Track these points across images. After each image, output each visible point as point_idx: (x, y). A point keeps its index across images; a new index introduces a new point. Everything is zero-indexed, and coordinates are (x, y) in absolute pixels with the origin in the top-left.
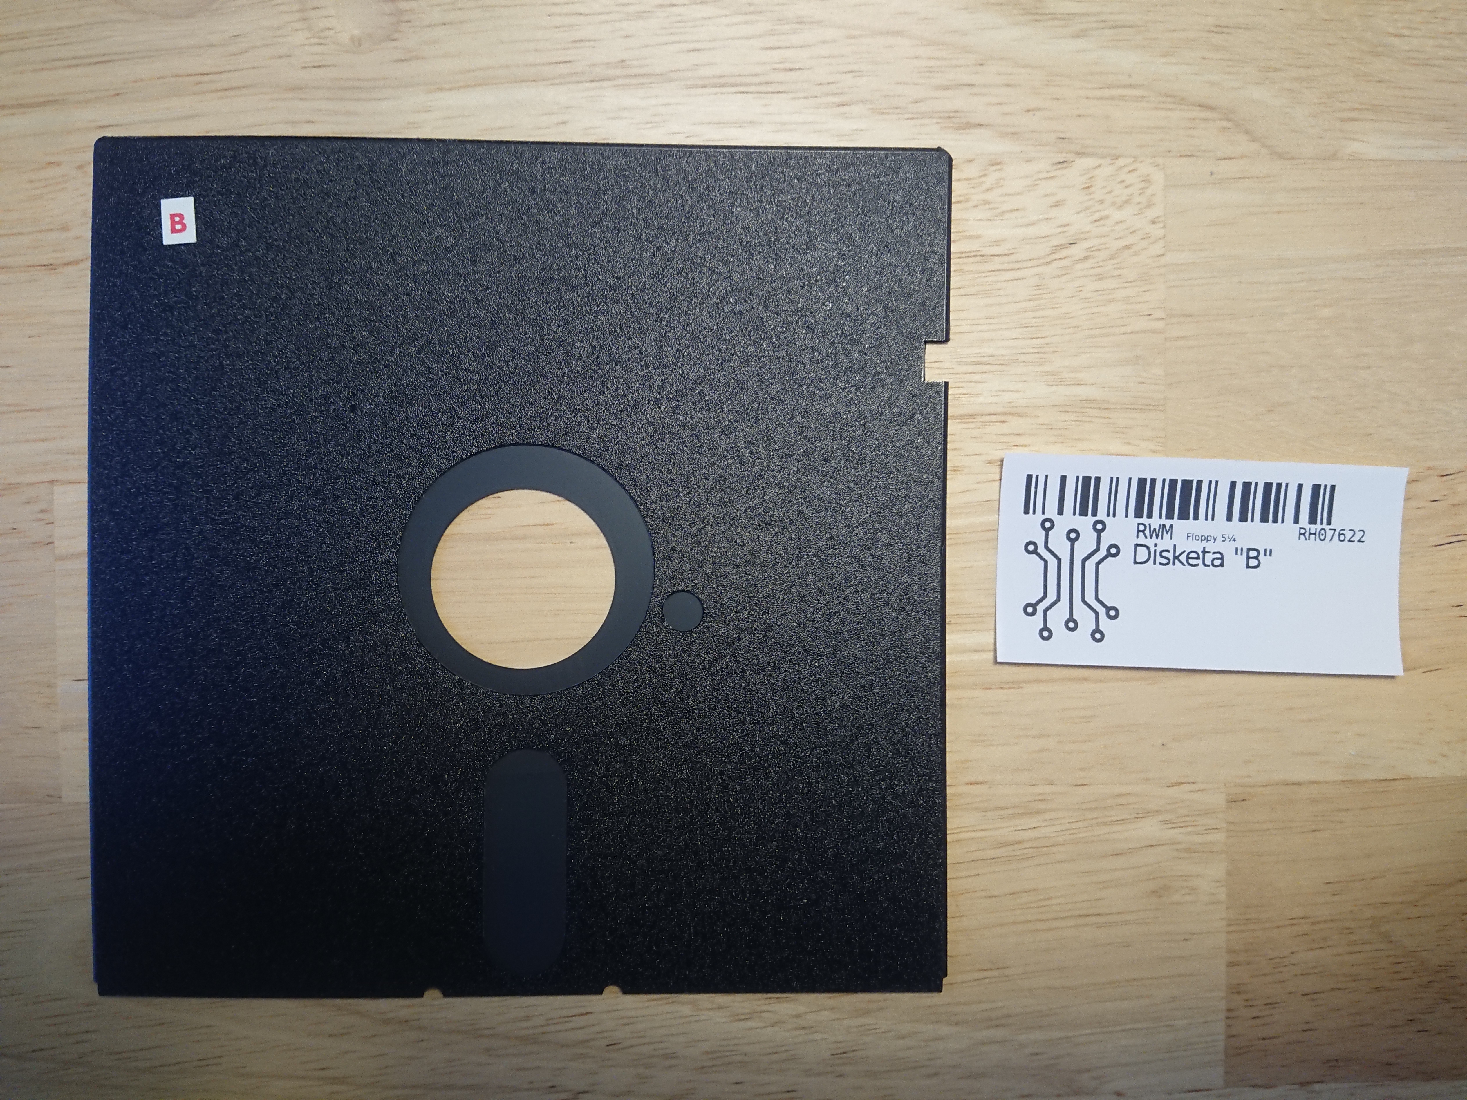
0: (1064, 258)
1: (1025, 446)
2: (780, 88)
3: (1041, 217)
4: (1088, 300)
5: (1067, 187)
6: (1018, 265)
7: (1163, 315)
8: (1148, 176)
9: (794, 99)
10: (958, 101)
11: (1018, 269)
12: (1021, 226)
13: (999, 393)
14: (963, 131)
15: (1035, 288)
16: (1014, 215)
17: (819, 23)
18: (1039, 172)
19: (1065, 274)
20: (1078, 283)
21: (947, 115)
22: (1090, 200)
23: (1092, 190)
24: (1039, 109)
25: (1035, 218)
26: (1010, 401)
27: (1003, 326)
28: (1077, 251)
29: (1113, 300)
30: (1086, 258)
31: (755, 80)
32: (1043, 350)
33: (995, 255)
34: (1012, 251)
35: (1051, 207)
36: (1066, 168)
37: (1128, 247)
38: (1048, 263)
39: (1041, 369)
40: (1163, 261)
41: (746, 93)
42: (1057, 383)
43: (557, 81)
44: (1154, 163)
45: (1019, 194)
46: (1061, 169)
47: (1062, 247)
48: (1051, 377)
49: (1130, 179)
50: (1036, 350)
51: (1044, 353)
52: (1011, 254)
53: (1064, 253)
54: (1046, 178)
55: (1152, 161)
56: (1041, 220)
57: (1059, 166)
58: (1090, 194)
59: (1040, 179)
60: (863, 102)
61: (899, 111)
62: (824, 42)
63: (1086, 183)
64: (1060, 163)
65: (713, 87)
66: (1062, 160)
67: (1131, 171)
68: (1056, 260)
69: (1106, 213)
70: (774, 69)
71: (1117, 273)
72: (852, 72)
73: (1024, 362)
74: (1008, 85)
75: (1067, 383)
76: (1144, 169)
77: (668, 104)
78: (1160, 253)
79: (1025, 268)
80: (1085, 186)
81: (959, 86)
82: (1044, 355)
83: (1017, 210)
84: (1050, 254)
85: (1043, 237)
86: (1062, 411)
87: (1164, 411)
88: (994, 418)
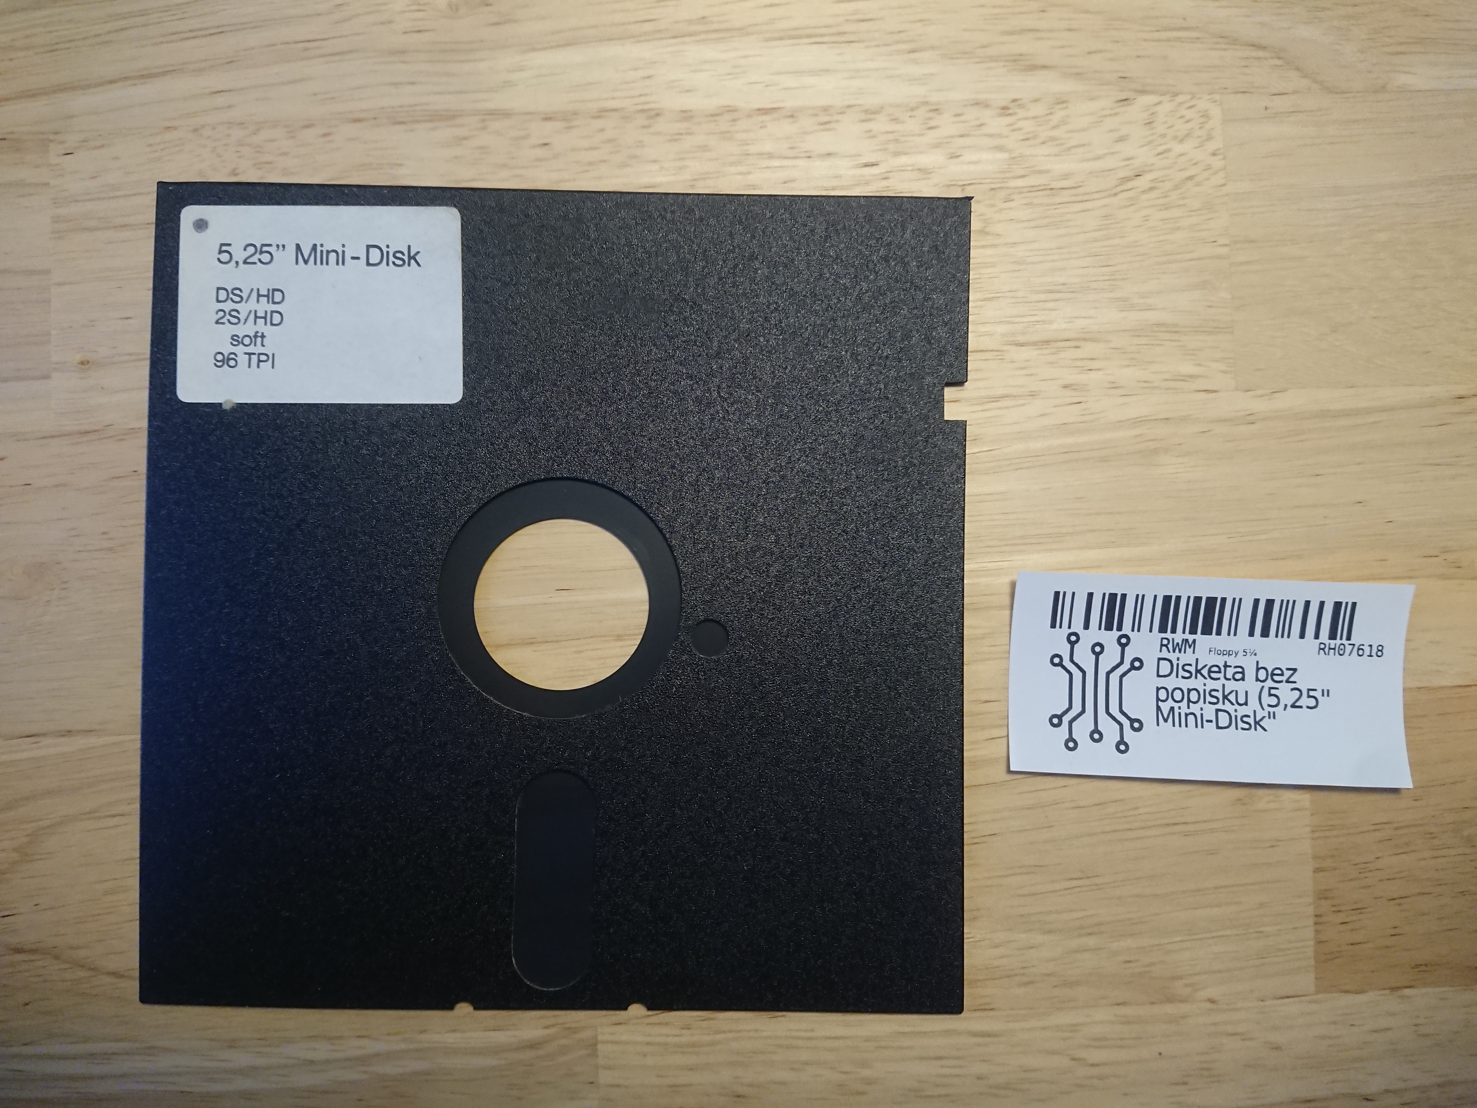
0: (1130, 190)
1: (1099, 370)
2: (852, 38)
3: (1106, 151)
4: (1154, 229)
5: (1130, 123)
6: (1086, 197)
7: (1227, 242)
8: (1207, 111)
9: (868, 47)
10: (1022, 45)
11: (1086, 201)
12: (1088, 160)
13: (1072, 320)
14: (1029, 73)
15: (1104, 218)
16: (1081, 150)
18: (1104, 109)
19: (1131, 205)
20: (1145, 213)
21: (1014, 58)
22: (1153, 134)
23: (1154, 125)
24: (1100, 51)
25: (1100, 152)
26: (1083, 327)
27: (1073, 256)
28: (1143, 182)
29: (1179, 228)
30: (1151, 189)
33: (1063, 189)
34: (1081, 184)
35: (1115, 141)
36: (1128, 105)
37: (1191, 178)
38: (1115, 194)
39: (1112, 295)
40: (1225, 190)
41: (821, 43)
42: (1128, 309)
44: (1212, 99)
45: (1084, 130)
46: (1124, 106)
47: (1127, 179)
48: (1122, 303)
49: (1190, 114)
50: (1107, 278)
51: (1114, 280)
52: (1080, 187)
53: (1130, 185)
54: (1110, 115)
55: (1209, 97)
56: (1105, 155)
57: (1122, 104)
58: (1153, 128)
59: (1105, 116)
60: (932, 48)
61: (966, 56)
63: (1148, 119)
64: (1122, 100)
65: (789, 41)
66: (1124, 98)
67: (1189, 108)
68: (1122, 191)
69: (1169, 146)
70: (846, 24)
71: (1181, 202)
72: (921, 21)
73: (1095, 289)
74: (1070, 30)
75: (1137, 308)
76: (1202, 105)
77: (746, 57)
78: (1222, 182)
79: (1094, 200)
80: (1148, 121)
81: (1022, 31)
82: (1114, 283)
83: (1084, 145)
84: (1117, 186)
85: (1110, 170)
86: (1134, 336)
87: (1232, 332)
88: (1068, 344)
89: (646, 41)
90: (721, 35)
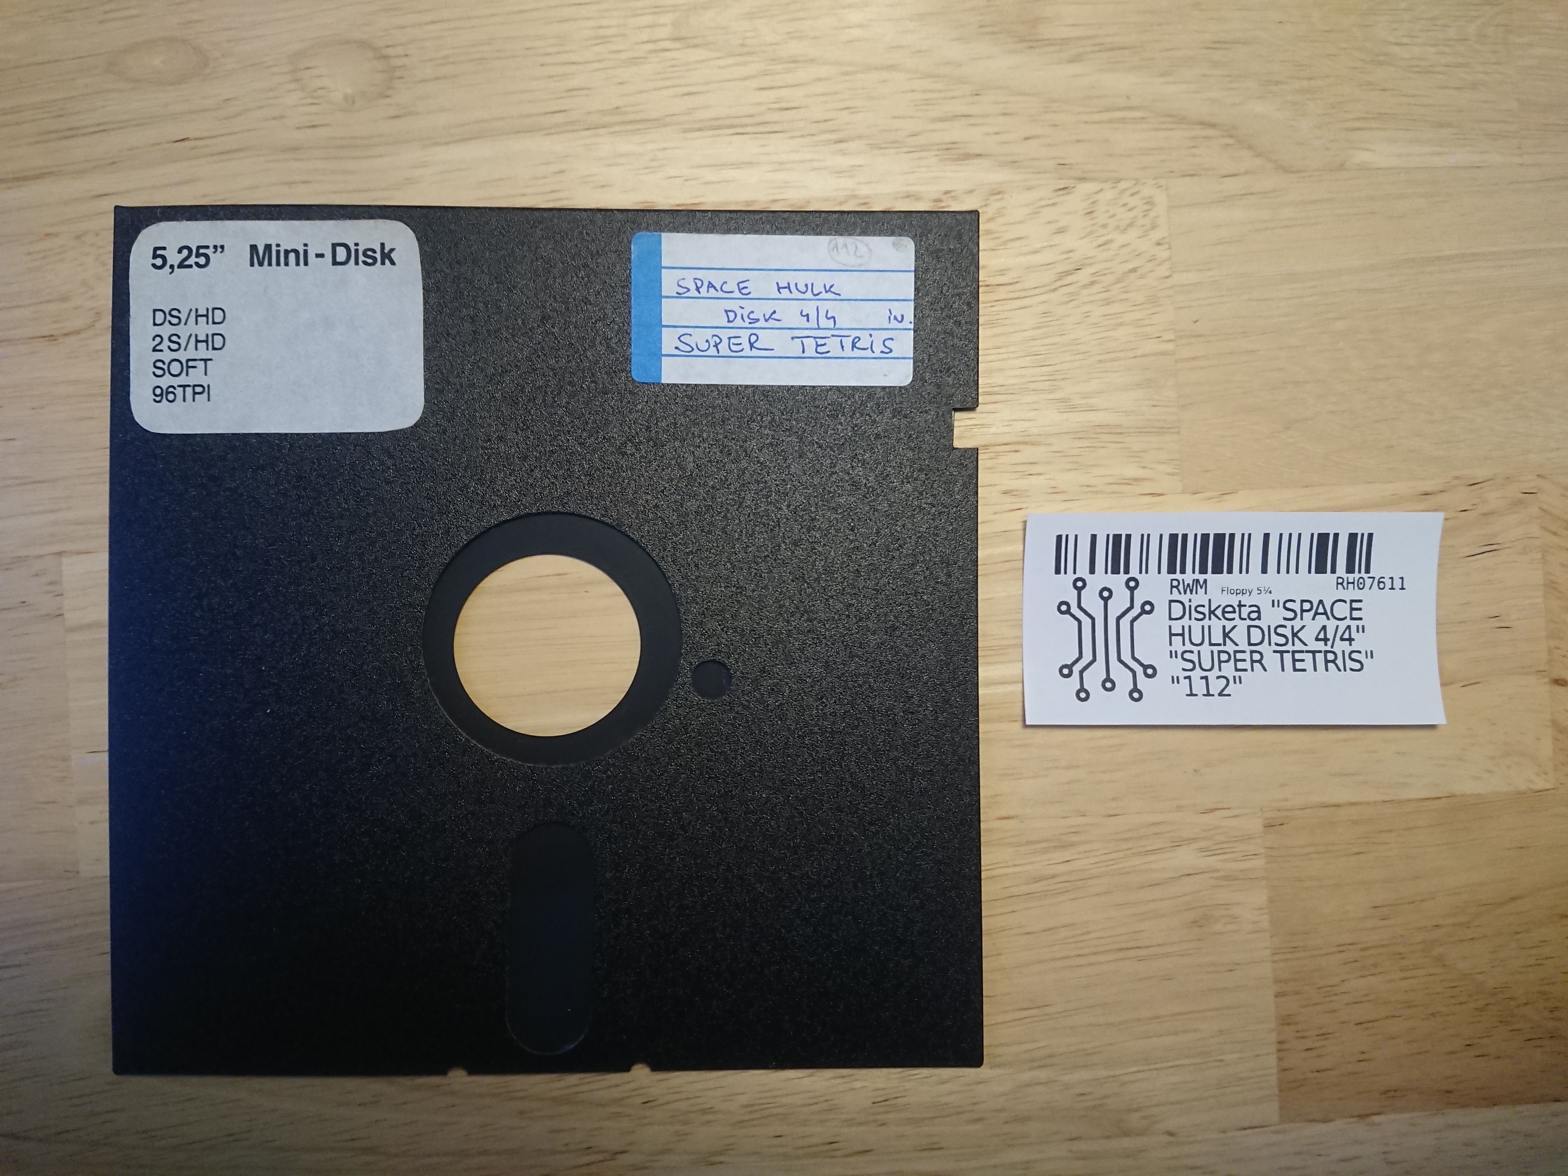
0: (1070, 284)
1: (1039, 474)
2: (777, 128)
3: (1045, 244)
4: (1096, 326)
5: (1069, 213)
6: (1023, 294)
7: (1172, 337)
8: (1150, 197)
9: (792, 137)
10: (955, 132)
11: (1023, 297)
12: (1025, 254)
13: (1011, 423)
14: (962, 162)
15: (1043, 315)
16: (1018, 244)
17: (812, 61)
18: (1041, 200)
19: (1072, 301)
20: (1086, 308)
21: (945, 147)
22: (1094, 225)
23: (1094, 215)
24: (1038, 137)
25: (1039, 245)
26: (1023, 430)
27: (1011, 355)
28: (1083, 276)
29: (1121, 324)
30: (1092, 283)
31: (750, 120)
32: (1052, 378)
34: (1018, 280)
35: (1054, 233)
36: (1068, 194)
37: (1134, 270)
38: (1055, 290)
39: (1052, 396)
40: (1170, 282)
41: (743, 134)
42: (1068, 410)
43: (553, 131)
44: (1155, 184)
45: (1021, 222)
46: (1063, 195)
47: (1068, 273)
48: (1063, 404)
49: (1133, 201)
50: (1046, 378)
51: (1054, 380)
52: (1017, 282)
53: (1069, 279)
54: (1048, 205)
55: (1154, 182)
56: (1043, 248)
57: (1061, 192)
58: (1093, 219)
59: (1042, 207)
60: (860, 137)
61: (896, 145)
62: (819, 80)
63: (1088, 208)
64: (1061, 189)
65: (709, 130)
66: (1062, 187)
67: (1133, 194)
68: (1061, 286)
69: (1110, 237)
70: (769, 109)
71: (1124, 296)
72: (848, 108)
73: (1034, 390)
74: (1004, 114)
75: (1080, 409)
76: (1146, 191)
77: (665, 149)
78: (1167, 274)
79: (1031, 296)
80: (1089, 210)
81: (955, 117)
82: (1055, 383)
83: (1020, 238)
84: (1056, 281)
85: (1048, 264)
86: (1075, 438)
87: (1178, 433)
88: (1007, 448)
89: (557, 133)
90: (638, 126)
